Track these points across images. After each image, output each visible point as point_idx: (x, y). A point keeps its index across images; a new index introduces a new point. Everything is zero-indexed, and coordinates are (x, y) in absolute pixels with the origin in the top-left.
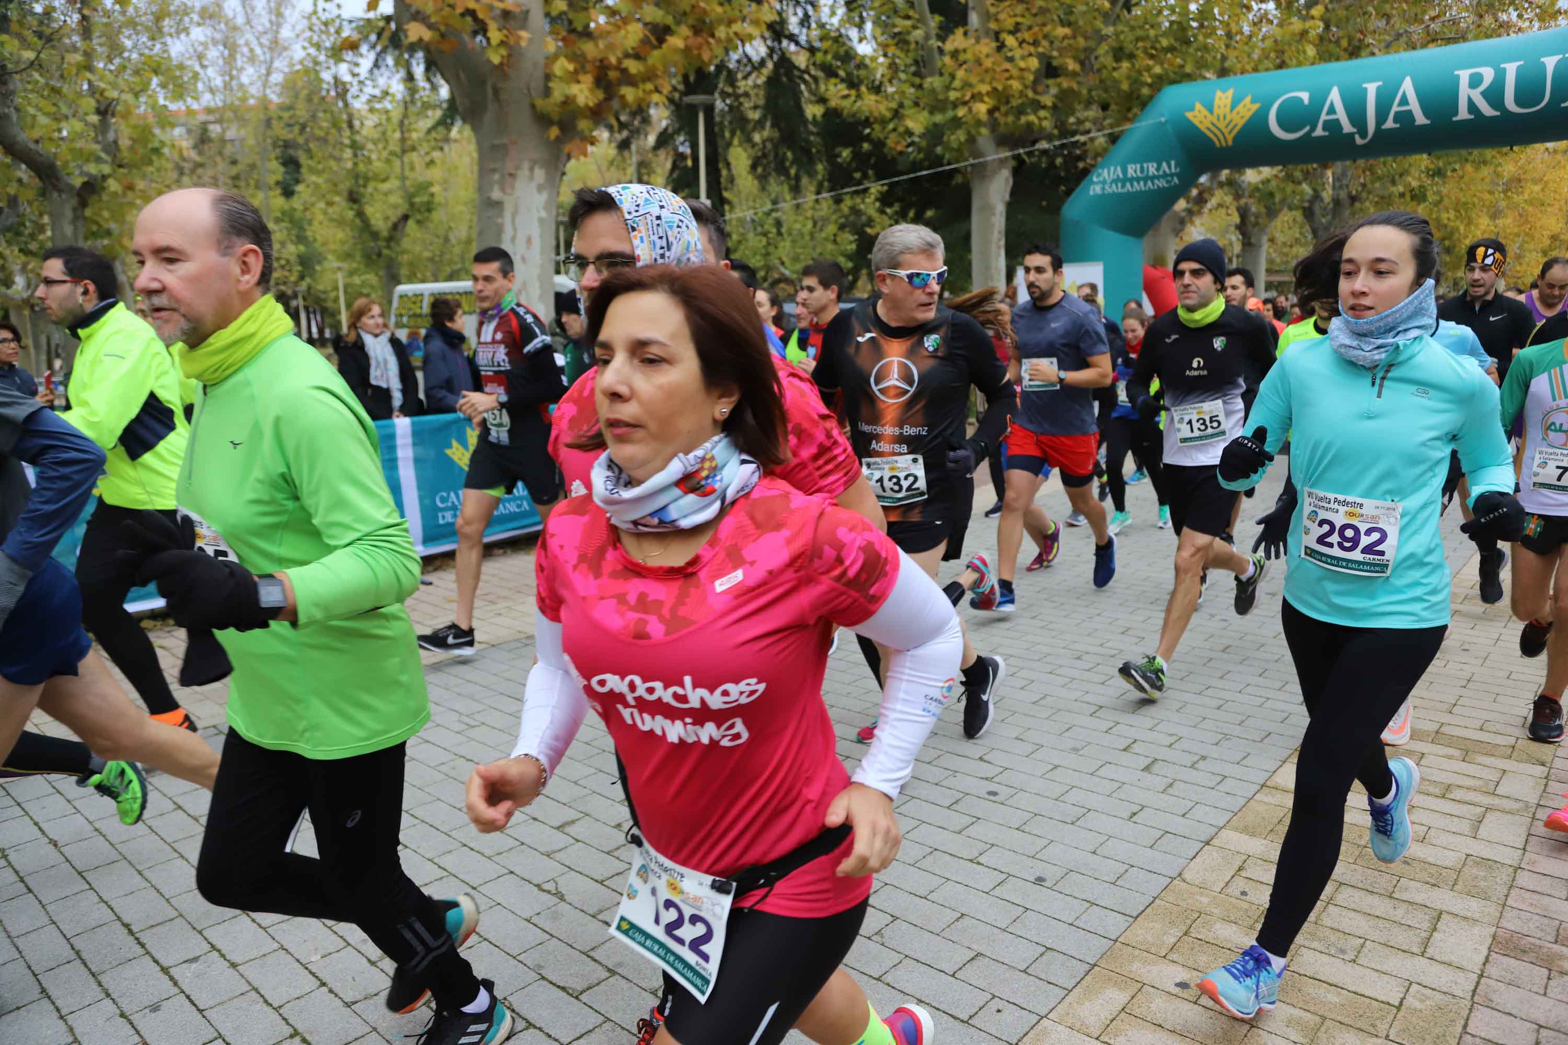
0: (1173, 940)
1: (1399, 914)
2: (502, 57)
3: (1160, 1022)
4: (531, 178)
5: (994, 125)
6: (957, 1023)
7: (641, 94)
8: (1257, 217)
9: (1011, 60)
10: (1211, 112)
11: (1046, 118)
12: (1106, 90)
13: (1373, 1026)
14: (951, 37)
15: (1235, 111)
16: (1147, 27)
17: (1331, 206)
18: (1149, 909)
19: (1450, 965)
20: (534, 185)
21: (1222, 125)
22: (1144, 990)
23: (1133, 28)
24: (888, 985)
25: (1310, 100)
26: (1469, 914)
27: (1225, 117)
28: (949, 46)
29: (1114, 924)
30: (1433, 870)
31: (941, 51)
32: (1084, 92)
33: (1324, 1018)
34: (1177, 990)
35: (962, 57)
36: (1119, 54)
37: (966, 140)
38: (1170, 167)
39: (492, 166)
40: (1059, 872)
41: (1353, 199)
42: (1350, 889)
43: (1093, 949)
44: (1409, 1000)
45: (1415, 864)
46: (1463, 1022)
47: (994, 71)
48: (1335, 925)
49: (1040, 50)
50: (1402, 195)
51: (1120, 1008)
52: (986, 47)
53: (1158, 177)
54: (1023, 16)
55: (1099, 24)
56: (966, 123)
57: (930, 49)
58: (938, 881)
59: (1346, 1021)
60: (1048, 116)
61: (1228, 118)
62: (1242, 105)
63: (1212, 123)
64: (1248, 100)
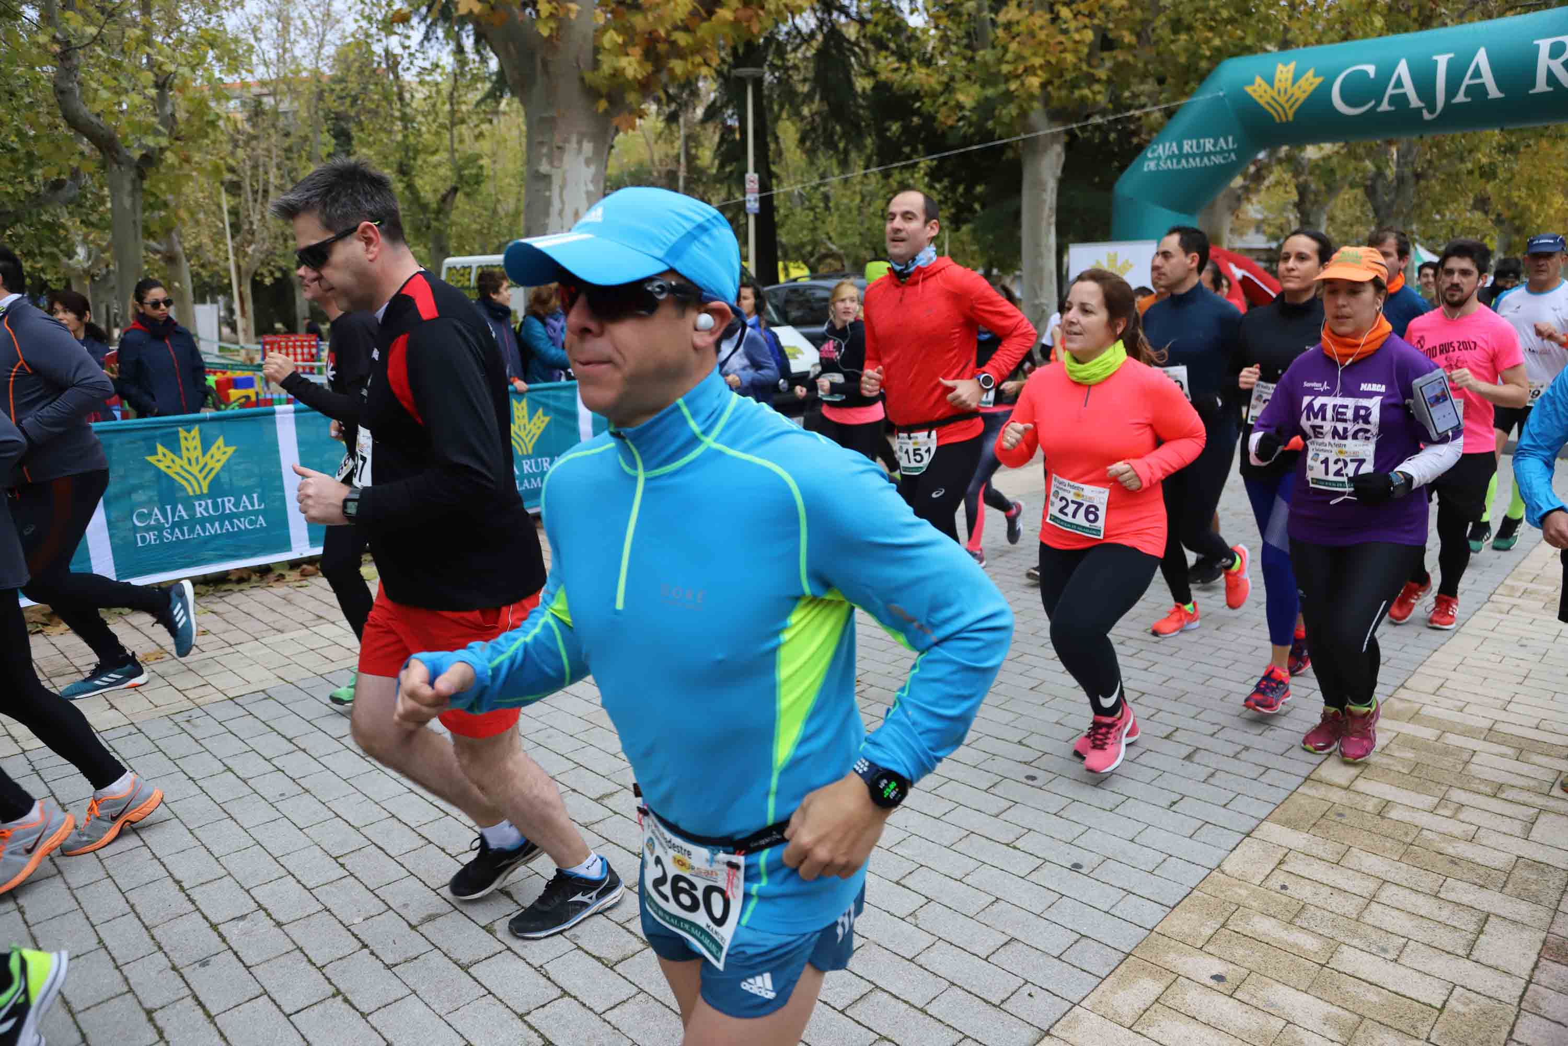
0: (1211, 932)
1: (1444, 914)
2: (551, 29)
3: (1194, 1014)
4: (580, 150)
5: (1047, 99)
6: (988, 1007)
7: (690, 67)
8: (1316, 195)
9: (1065, 32)
10: (1271, 84)
11: (1099, 92)
12: (1162, 63)
13: (1414, 1028)
14: (1005, 9)
15: (1296, 86)
17: (1395, 183)
18: (1186, 900)
19: (1496, 969)
20: (582, 159)
21: (1282, 100)
22: (1178, 981)
24: (921, 966)
25: (1376, 74)
26: (1518, 918)
27: (1286, 92)
28: (1002, 18)
29: (1150, 914)
30: (1481, 871)
31: (993, 23)
32: (1140, 65)
33: (1362, 1017)
34: (1212, 983)
35: (1015, 29)
36: (1177, 25)
37: (1018, 115)
38: (1227, 143)
39: (540, 139)
40: (1097, 859)
41: (1418, 176)
42: (1394, 887)
43: (1127, 938)
44: (1452, 1003)
45: (1463, 864)
46: (1508, 1029)
47: (1047, 42)
48: (1377, 924)
49: (1096, 21)
50: (1471, 172)
51: (1153, 999)
52: (1041, 19)
53: (1215, 154)
56: (1018, 97)
57: (983, 21)
58: (972, 864)
59: (1385, 1021)
60: (1103, 90)
61: (1289, 93)
62: (1304, 78)
63: (1273, 98)
64: (1310, 74)
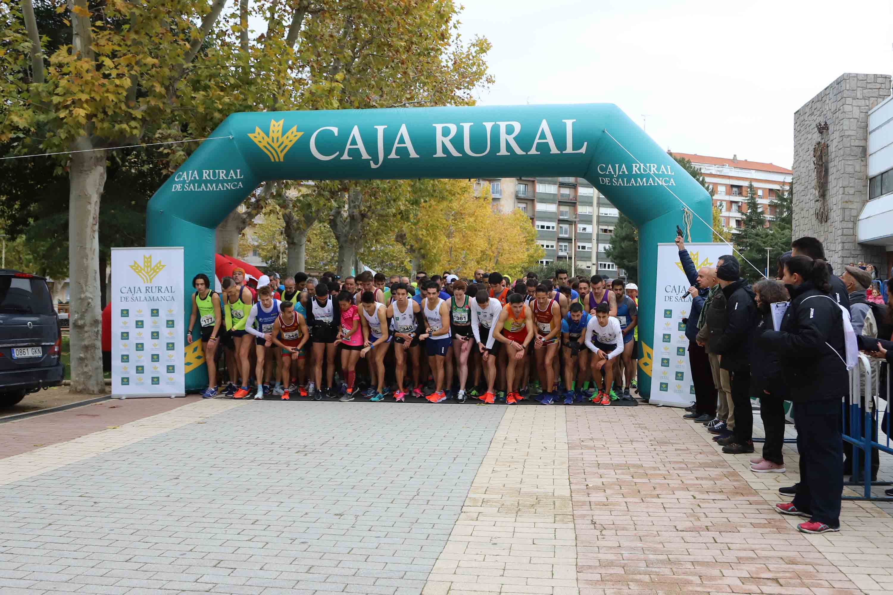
5: (91, 128)
8: (298, 223)
9: (106, 76)
10: (268, 135)
11: (136, 128)
12: (186, 113)
14: (58, 52)
15: (285, 136)
16: (219, 66)
17: (348, 220)
21: (275, 145)
23: (207, 67)
25: (339, 133)
27: (278, 138)
28: (53, 59)
31: (47, 64)
32: (169, 111)
35: (65, 70)
36: (196, 85)
37: (66, 138)
38: (236, 175)
41: (363, 216)
47: (93, 84)
49: (133, 73)
50: (394, 215)
52: (87, 64)
53: (227, 181)
54: (119, 45)
55: (181, 60)
56: (66, 123)
57: (37, 60)
60: (138, 126)
61: (281, 140)
62: (290, 132)
63: (268, 143)
64: (294, 129)
